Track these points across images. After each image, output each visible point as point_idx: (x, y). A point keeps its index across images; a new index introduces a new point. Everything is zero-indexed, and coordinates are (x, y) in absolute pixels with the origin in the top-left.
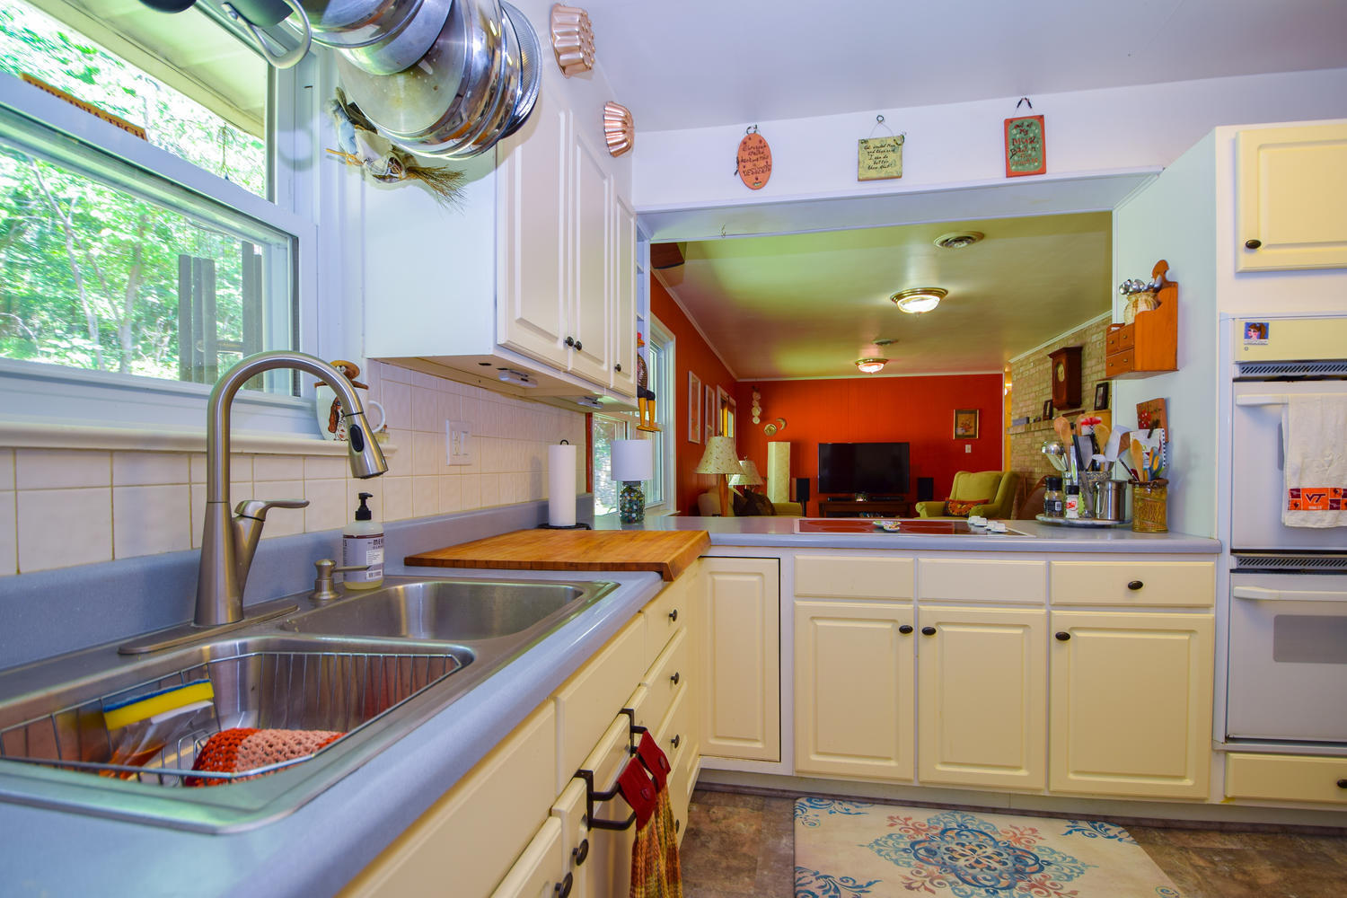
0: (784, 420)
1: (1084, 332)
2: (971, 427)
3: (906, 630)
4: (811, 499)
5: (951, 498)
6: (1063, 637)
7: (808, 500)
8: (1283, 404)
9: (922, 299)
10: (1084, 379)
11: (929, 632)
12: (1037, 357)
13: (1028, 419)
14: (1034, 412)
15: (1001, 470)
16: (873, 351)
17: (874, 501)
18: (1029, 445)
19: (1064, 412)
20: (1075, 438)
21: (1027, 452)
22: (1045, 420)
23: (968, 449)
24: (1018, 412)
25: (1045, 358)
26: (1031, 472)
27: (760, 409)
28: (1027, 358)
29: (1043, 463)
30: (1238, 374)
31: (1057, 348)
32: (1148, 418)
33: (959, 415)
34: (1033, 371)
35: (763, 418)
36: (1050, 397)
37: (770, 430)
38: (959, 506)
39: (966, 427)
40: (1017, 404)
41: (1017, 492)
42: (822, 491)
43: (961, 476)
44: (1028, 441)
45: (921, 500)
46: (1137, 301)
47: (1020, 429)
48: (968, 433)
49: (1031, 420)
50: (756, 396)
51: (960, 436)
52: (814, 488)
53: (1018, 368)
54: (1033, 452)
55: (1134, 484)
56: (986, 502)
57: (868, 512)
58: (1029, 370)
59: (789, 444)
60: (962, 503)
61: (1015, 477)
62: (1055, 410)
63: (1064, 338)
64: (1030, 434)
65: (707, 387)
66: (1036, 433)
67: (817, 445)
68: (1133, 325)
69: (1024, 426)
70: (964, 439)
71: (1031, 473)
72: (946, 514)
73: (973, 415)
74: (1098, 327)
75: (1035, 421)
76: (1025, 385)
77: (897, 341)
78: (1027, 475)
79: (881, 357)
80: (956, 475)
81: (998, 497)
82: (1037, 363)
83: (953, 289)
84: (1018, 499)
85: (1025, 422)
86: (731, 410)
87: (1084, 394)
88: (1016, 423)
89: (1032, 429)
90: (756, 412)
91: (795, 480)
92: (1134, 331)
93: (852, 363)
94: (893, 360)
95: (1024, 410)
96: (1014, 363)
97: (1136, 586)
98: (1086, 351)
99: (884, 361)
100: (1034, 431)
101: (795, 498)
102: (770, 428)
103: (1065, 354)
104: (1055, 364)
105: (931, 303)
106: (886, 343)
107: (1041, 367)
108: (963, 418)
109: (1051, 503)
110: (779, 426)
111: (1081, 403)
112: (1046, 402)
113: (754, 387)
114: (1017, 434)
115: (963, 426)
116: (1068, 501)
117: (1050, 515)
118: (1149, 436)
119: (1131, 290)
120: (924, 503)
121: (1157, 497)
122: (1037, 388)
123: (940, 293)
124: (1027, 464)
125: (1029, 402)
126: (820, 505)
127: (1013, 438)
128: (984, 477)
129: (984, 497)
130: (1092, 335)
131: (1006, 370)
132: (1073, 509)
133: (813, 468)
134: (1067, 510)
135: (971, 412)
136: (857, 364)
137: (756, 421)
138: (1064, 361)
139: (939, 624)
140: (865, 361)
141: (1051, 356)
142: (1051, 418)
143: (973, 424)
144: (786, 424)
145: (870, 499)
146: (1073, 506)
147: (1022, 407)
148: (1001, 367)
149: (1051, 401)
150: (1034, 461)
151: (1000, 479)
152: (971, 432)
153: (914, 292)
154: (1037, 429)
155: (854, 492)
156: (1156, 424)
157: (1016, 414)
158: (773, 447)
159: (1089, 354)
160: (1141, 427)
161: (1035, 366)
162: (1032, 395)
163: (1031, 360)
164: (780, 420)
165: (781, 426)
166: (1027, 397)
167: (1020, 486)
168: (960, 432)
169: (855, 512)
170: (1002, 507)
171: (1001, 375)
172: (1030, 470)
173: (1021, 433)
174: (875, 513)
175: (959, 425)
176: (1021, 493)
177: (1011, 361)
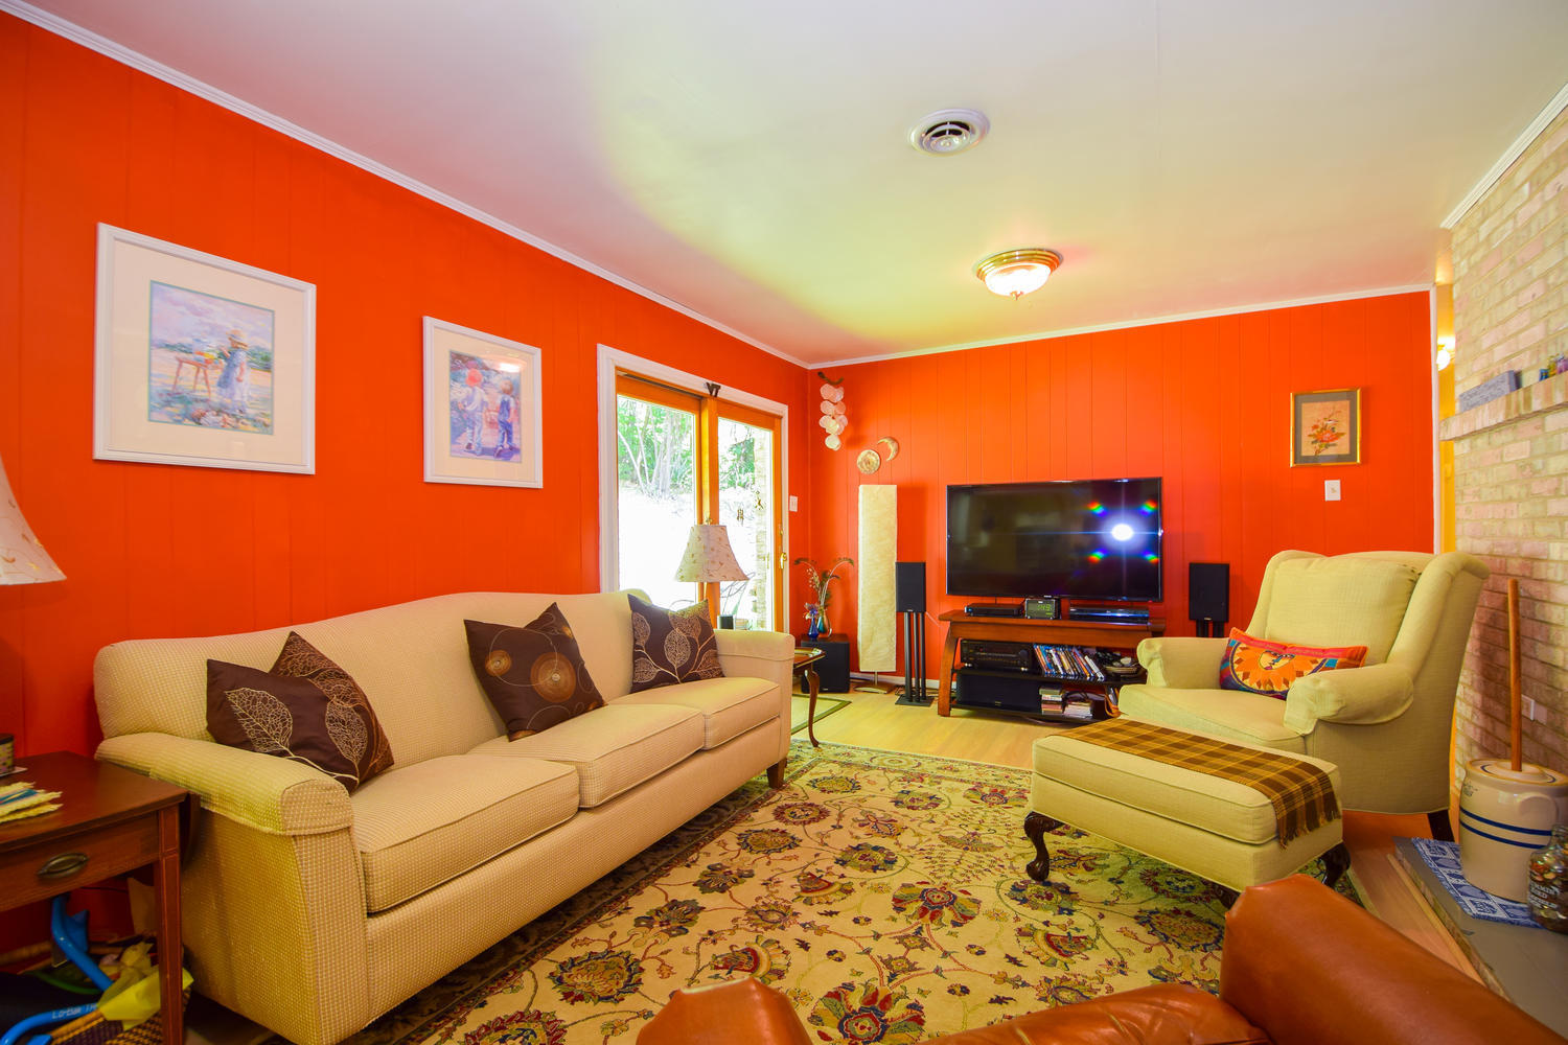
0: (895, 440)
2: (1338, 436)
4: (929, 608)
5: (1250, 631)
7: (924, 609)
13: (1516, 375)
14: (1537, 349)
18: (1523, 465)
23: (1332, 490)
24: (1478, 365)
26: (1533, 559)
27: (845, 421)
28: (1505, 179)
33: (1305, 404)
35: (849, 437)
37: (864, 461)
38: (1265, 660)
39: (1325, 436)
40: (1476, 340)
42: (955, 588)
43: (1291, 564)
44: (1518, 450)
47: (1488, 416)
48: (1330, 451)
49: (1530, 378)
50: (831, 394)
51: (1307, 458)
52: (937, 583)
53: (1476, 231)
56: (1355, 658)
57: (1051, 645)
58: (1511, 217)
59: (893, 489)
60: (1279, 650)
61: (1471, 572)
64: (1526, 427)
66: (1546, 419)
67: (945, 489)
69: (1501, 402)
70: (1318, 470)
72: (1224, 681)
73: (1345, 402)
75: (1542, 377)
76: (1505, 270)
78: (1514, 566)
80: (1274, 559)
81: (1408, 638)
84: (1482, 638)
85: (1506, 387)
88: (1468, 408)
89: (1535, 408)
90: (833, 425)
95: (1500, 352)
96: (1460, 224)
99: (1053, 260)
100: (1542, 414)
102: (867, 458)
108: (1314, 414)
110: (883, 453)
113: (823, 375)
114: (1474, 434)
115: (1314, 433)
120: (1157, 642)
124: (1517, 528)
125: (1519, 322)
126: (951, 626)
127: (1459, 448)
128: (1356, 571)
129: (1353, 639)
131: (1441, 277)
135: (1338, 397)
136: (980, 275)
137: (833, 443)
143: (1344, 427)
144: (898, 450)
145: (1058, 613)
147: (1490, 349)
150: (1547, 519)
151: (1410, 578)
152: (1340, 448)
154: (1557, 399)
158: (867, 495)
162: (1537, 289)
163: (1521, 175)
164: (886, 441)
165: (890, 450)
166: (1509, 307)
167: (1485, 600)
168: (1308, 450)
169: (1028, 644)
170: (1416, 678)
171: (1425, 295)
172: (1527, 548)
173: (1490, 429)
174: (1071, 647)
175: (1306, 431)
176: (1493, 626)
177: (1448, 222)
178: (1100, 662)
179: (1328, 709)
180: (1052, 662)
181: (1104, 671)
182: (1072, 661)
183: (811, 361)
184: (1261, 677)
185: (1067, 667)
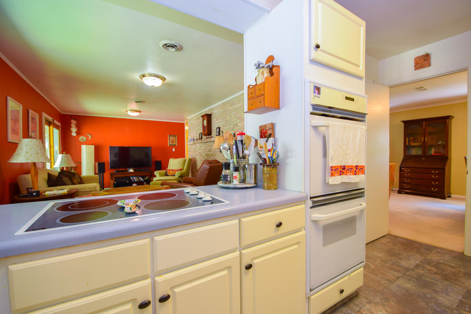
0: (91, 135)
1: (212, 109)
2: (174, 142)
3: (144, 305)
4: (106, 172)
5: (168, 169)
6: (249, 267)
7: (105, 172)
8: (326, 126)
9: (155, 79)
10: (212, 126)
11: (164, 299)
12: (197, 117)
13: (194, 139)
14: (196, 137)
15: (185, 157)
16: (134, 106)
17: (137, 171)
18: (195, 149)
19: (206, 137)
20: (236, 141)
21: (194, 151)
22: (200, 139)
23: (174, 150)
24: (191, 137)
25: (199, 118)
27: (77, 129)
28: (193, 117)
29: (199, 155)
30: (311, 111)
31: (203, 114)
32: (266, 132)
33: (170, 137)
34: (195, 122)
35: (78, 133)
36: (202, 131)
37: (83, 139)
38: (171, 172)
40: (190, 133)
41: (191, 165)
42: (112, 168)
43: (172, 160)
44: (194, 147)
45: (157, 170)
46: (263, 72)
47: (192, 143)
48: (173, 144)
49: (195, 140)
50: (73, 122)
52: (108, 167)
53: (190, 121)
54: (196, 151)
55: (264, 165)
56: (181, 170)
57: (134, 177)
58: (194, 122)
59: (93, 146)
60: (173, 170)
61: (190, 160)
62: (203, 136)
63: (206, 111)
64: (195, 145)
65: (30, 111)
66: (197, 144)
67: (109, 147)
68: (264, 83)
70: (172, 146)
71: (195, 158)
72: (166, 175)
73: (175, 137)
74: (216, 107)
75: (196, 140)
76: (193, 127)
77: (144, 102)
79: (138, 109)
80: (170, 160)
81: (185, 167)
82: (197, 119)
83: (169, 79)
85: (193, 140)
86: (56, 127)
87: (212, 131)
88: (190, 141)
89: (196, 143)
90: (74, 130)
91: (97, 163)
92: (264, 86)
93: (124, 110)
94: (144, 112)
95: (192, 136)
97: (279, 225)
98: (213, 116)
99: (140, 112)
100: (196, 144)
101: (97, 172)
102: (82, 138)
103: (206, 116)
104: (203, 119)
105: (158, 83)
106: (139, 102)
107: (198, 121)
108: (172, 138)
109: (226, 177)
110: (87, 137)
111: (211, 134)
112: (200, 133)
113: (71, 117)
115: (172, 140)
116: (234, 175)
117: (225, 183)
118: (267, 142)
119: (261, 66)
121: (274, 172)
122: (196, 128)
123: (163, 79)
124: (194, 155)
125: (194, 133)
126: (111, 175)
127: (189, 146)
128: (180, 160)
129: (180, 168)
130: (215, 110)
131: (186, 122)
132: (237, 179)
133: (107, 158)
134: (234, 180)
135: (174, 136)
136: (127, 111)
137: (74, 134)
138: (206, 118)
139: (172, 288)
140: (131, 110)
141: (202, 116)
142: (202, 139)
144: (92, 137)
145: (135, 170)
146: (237, 178)
147: (192, 135)
148: (183, 120)
149: (202, 133)
150: (196, 154)
151: (185, 161)
152: (175, 144)
153: (151, 75)
154: (197, 143)
155: (128, 168)
156: (270, 136)
157: (190, 137)
158: (84, 147)
159: (214, 117)
160: (261, 137)
161: (196, 120)
162: (195, 131)
163: (195, 118)
164: (88, 135)
165: (89, 137)
166: (193, 131)
167: (192, 163)
168: (171, 144)
169: (128, 177)
170: (186, 171)
171: (184, 123)
172: (195, 157)
173: (191, 144)
174: (137, 176)
175: (170, 141)
176: (192, 166)
177: (188, 118)
178: (142, 178)
179: (179, 175)
180: (134, 179)
181: (143, 179)
182: (138, 178)
183: (63, 112)
184: (171, 174)
185: (137, 180)
